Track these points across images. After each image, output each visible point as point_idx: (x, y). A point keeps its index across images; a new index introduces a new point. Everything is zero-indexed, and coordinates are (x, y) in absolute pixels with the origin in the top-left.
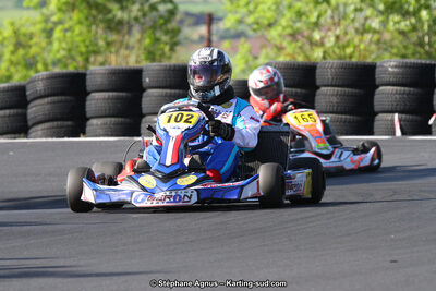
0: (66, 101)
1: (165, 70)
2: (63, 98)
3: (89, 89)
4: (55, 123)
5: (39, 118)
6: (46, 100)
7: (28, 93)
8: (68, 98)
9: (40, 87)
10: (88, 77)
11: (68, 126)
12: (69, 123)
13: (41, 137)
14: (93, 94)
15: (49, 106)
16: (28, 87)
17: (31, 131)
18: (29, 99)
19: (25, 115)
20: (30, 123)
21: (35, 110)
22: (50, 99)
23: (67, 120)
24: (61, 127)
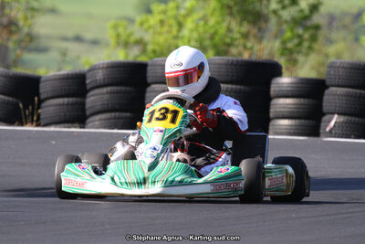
0: (125, 92)
1: (227, 64)
2: (123, 88)
3: (149, 80)
4: (113, 114)
5: (98, 108)
6: (105, 90)
7: (87, 81)
8: (128, 89)
9: (100, 75)
10: (149, 68)
11: (126, 118)
12: (128, 114)
13: (97, 128)
14: (153, 86)
15: (106, 96)
16: (88, 76)
17: (88, 121)
18: (88, 87)
19: (83, 104)
20: (88, 113)
21: (94, 99)
22: (109, 89)
23: (126, 111)
24: (119, 118)
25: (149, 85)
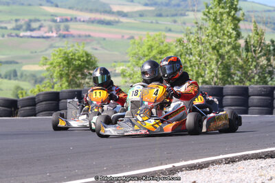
5: (41, 110)
7: (36, 100)
10: (60, 94)
15: (44, 106)
19: (35, 109)
20: (37, 112)
25: (60, 100)
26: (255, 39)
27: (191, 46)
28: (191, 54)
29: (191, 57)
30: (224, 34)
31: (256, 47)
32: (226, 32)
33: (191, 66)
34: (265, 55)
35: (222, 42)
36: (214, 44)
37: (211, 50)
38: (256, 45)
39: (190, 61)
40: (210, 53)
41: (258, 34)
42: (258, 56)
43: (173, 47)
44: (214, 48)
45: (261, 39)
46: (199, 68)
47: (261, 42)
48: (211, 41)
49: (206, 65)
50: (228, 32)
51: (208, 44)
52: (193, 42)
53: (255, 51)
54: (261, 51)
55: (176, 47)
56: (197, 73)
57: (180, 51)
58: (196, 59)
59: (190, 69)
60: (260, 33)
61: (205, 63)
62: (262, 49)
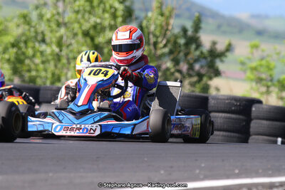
26: (158, 22)
27: (43, 27)
28: (43, 41)
29: (43, 47)
30: (104, 11)
31: (157, 37)
32: (108, 6)
33: (43, 62)
34: (171, 52)
35: (100, 24)
36: (86, 26)
37: (80, 37)
38: (158, 33)
39: (42, 53)
40: (78, 42)
41: (162, 15)
42: (159, 52)
43: (12, 25)
44: (86, 34)
45: (168, 24)
46: (56, 66)
47: (167, 30)
48: (82, 21)
49: (69, 63)
50: (111, 7)
51: (76, 26)
52: (48, 21)
53: (155, 44)
54: (165, 46)
55: (18, 26)
56: (53, 74)
57: (23, 34)
58: (53, 51)
59: (41, 66)
60: (167, 13)
61: (68, 59)
62: (168, 41)
